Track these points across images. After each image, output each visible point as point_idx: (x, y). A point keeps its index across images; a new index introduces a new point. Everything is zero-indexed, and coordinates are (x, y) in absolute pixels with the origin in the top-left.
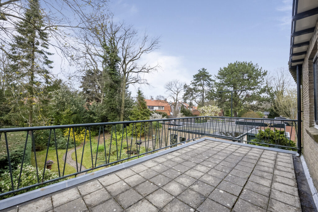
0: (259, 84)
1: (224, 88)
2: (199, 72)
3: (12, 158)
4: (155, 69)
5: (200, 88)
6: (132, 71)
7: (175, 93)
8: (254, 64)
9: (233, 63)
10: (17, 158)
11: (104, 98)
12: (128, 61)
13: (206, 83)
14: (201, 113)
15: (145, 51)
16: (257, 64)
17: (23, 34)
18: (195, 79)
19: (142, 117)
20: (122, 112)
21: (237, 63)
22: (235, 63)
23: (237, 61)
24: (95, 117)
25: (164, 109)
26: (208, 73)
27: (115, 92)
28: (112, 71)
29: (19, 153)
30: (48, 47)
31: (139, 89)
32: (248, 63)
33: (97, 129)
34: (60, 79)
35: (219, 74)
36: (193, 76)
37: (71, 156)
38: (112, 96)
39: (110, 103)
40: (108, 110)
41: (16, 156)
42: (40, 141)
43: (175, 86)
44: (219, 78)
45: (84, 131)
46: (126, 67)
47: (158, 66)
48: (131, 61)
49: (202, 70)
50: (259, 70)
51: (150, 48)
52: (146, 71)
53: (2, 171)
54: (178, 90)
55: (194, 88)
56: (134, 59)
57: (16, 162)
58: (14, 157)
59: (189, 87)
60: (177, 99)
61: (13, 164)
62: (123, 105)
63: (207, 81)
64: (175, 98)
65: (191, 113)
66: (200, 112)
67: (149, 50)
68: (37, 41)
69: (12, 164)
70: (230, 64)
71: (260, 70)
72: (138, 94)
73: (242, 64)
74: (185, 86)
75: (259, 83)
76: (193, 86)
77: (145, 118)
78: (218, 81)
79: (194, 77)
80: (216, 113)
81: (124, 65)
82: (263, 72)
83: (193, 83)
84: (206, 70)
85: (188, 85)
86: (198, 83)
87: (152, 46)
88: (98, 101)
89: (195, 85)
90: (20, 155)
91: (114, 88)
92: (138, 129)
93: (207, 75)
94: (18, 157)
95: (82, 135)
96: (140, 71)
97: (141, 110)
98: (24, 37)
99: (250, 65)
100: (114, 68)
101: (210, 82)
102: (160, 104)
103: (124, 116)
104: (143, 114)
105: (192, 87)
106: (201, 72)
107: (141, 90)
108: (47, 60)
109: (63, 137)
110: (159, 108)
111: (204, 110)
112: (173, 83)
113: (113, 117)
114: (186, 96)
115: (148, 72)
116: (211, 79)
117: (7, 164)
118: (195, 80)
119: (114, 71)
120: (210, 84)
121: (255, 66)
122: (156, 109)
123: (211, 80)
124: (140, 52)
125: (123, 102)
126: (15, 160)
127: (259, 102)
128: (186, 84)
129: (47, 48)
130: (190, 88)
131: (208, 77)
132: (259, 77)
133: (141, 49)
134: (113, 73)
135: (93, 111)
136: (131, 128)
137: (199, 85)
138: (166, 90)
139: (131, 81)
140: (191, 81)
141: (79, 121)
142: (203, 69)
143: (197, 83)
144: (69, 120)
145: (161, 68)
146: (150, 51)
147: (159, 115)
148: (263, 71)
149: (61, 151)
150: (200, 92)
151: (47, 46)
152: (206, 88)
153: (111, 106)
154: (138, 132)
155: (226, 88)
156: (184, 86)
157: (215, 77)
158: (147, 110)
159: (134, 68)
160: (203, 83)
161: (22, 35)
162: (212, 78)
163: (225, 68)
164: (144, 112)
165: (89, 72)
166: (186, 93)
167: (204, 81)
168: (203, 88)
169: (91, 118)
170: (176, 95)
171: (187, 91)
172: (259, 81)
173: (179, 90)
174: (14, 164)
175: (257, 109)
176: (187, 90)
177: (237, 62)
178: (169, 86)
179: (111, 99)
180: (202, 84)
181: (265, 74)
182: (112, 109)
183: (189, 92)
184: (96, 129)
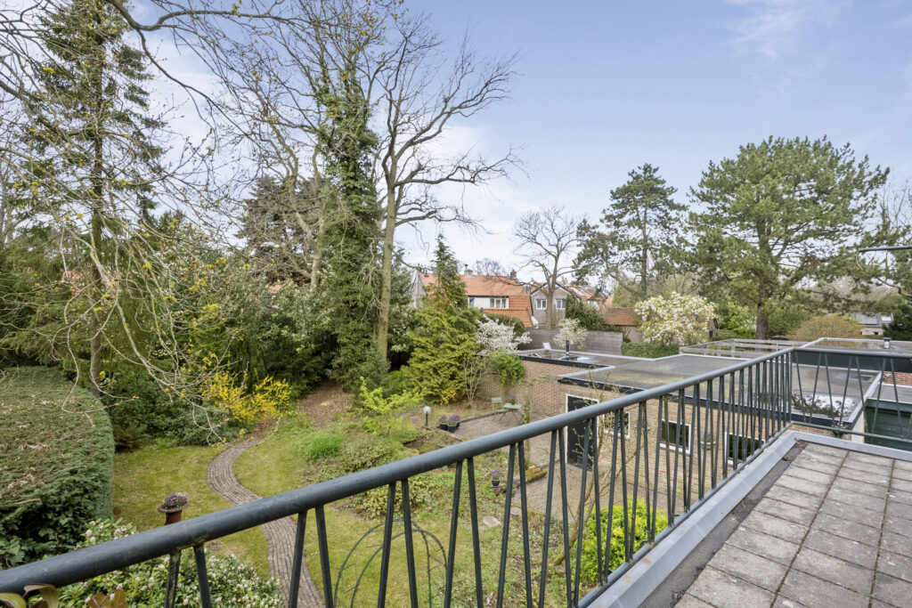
0: (856, 218)
1: (725, 233)
2: (631, 179)
3: (63, 498)
4: (499, 168)
5: (634, 233)
6: (415, 178)
7: (550, 253)
8: (838, 145)
9: (758, 144)
10: (78, 499)
11: (321, 271)
12: (403, 145)
13: (655, 217)
14: (644, 318)
15: (458, 110)
16: (848, 145)
17: (67, 57)
18: (615, 201)
19: (452, 335)
20: (384, 317)
21: (773, 144)
22: (764, 143)
23: (771, 137)
24: (297, 335)
25: (507, 307)
26: (663, 182)
27: (361, 250)
28: (352, 178)
29: (85, 479)
30: (148, 102)
31: (442, 241)
32: (812, 144)
33: (304, 375)
34: (178, 211)
35: (702, 184)
36: (612, 192)
37: (231, 470)
38: (353, 265)
39: (345, 288)
40: (339, 312)
41: (73, 492)
42: (125, 419)
43: (549, 227)
44: (704, 198)
45: (268, 384)
46: (394, 163)
47: (510, 158)
48: (411, 143)
49: (641, 172)
50: (855, 165)
51: (479, 98)
52: (468, 176)
53: (31, 548)
54: (559, 240)
55: (612, 233)
56: (424, 135)
57: (74, 513)
58: (66, 494)
59: (597, 230)
60: (555, 271)
61: (66, 520)
62: (386, 295)
63: (661, 210)
64: (551, 269)
65: (601, 320)
66: (642, 315)
67: (472, 103)
68: (111, 79)
69: (63, 521)
70: (745, 147)
71: (860, 166)
72: (435, 259)
73: (790, 146)
74: (584, 229)
75: (856, 212)
76: (608, 226)
77: (465, 340)
78: (702, 208)
79: (614, 196)
80: (699, 319)
81: (390, 159)
82: (871, 174)
83: (609, 218)
84: (656, 170)
85: (591, 223)
86: (627, 218)
87: (485, 90)
88: (301, 280)
89: (617, 224)
90: (88, 488)
91: (356, 239)
92: (443, 376)
93: (659, 189)
94: (82, 495)
95: (259, 397)
96: (448, 178)
97: (451, 312)
98: (67, 67)
99: (823, 149)
100: (356, 168)
101: (668, 211)
102: (498, 289)
103: (390, 331)
104: (458, 325)
105: (605, 230)
106: (637, 178)
107: (446, 244)
108: (142, 145)
109: (201, 402)
110: (492, 301)
111: (654, 308)
112: (543, 218)
113: (355, 335)
114: (584, 263)
115: (473, 182)
116: (672, 201)
117: (45, 523)
118: (616, 206)
119: (357, 180)
120: (670, 219)
121: (840, 153)
122: (484, 308)
123: (673, 206)
124: (442, 114)
125: (388, 283)
126: (73, 506)
127: (857, 280)
128: (585, 221)
129: (142, 103)
130: (599, 234)
131: (663, 194)
132: (856, 193)
133: (446, 101)
134: (355, 188)
135: (289, 315)
136: (417, 372)
137: (630, 224)
138: (520, 240)
139: (407, 213)
140: (604, 211)
141: (248, 348)
142: (647, 169)
143: (621, 216)
144: (216, 346)
145: (519, 164)
146: (475, 108)
147: (505, 328)
148: (871, 168)
149: (197, 452)
150: (633, 249)
151: (141, 96)
152: (655, 233)
153: (350, 298)
154: (442, 386)
155: (731, 231)
156: (580, 228)
157: (690, 194)
158: (468, 311)
159: (420, 168)
160: (645, 217)
161: (63, 61)
162: (676, 198)
163: (728, 162)
164: (461, 319)
165: (265, 184)
166: (585, 251)
167: (649, 211)
168: (644, 233)
169: (285, 338)
170: (553, 259)
171: (590, 244)
172: (853, 205)
173: (564, 241)
174: (70, 522)
175: (848, 305)
176: (587, 241)
177: (770, 141)
178: (529, 230)
179: (350, 276)
180: (642, 218)
181: (880, 179)
182: (353, 307)
183: (595, 247)
184: (300, 374)
